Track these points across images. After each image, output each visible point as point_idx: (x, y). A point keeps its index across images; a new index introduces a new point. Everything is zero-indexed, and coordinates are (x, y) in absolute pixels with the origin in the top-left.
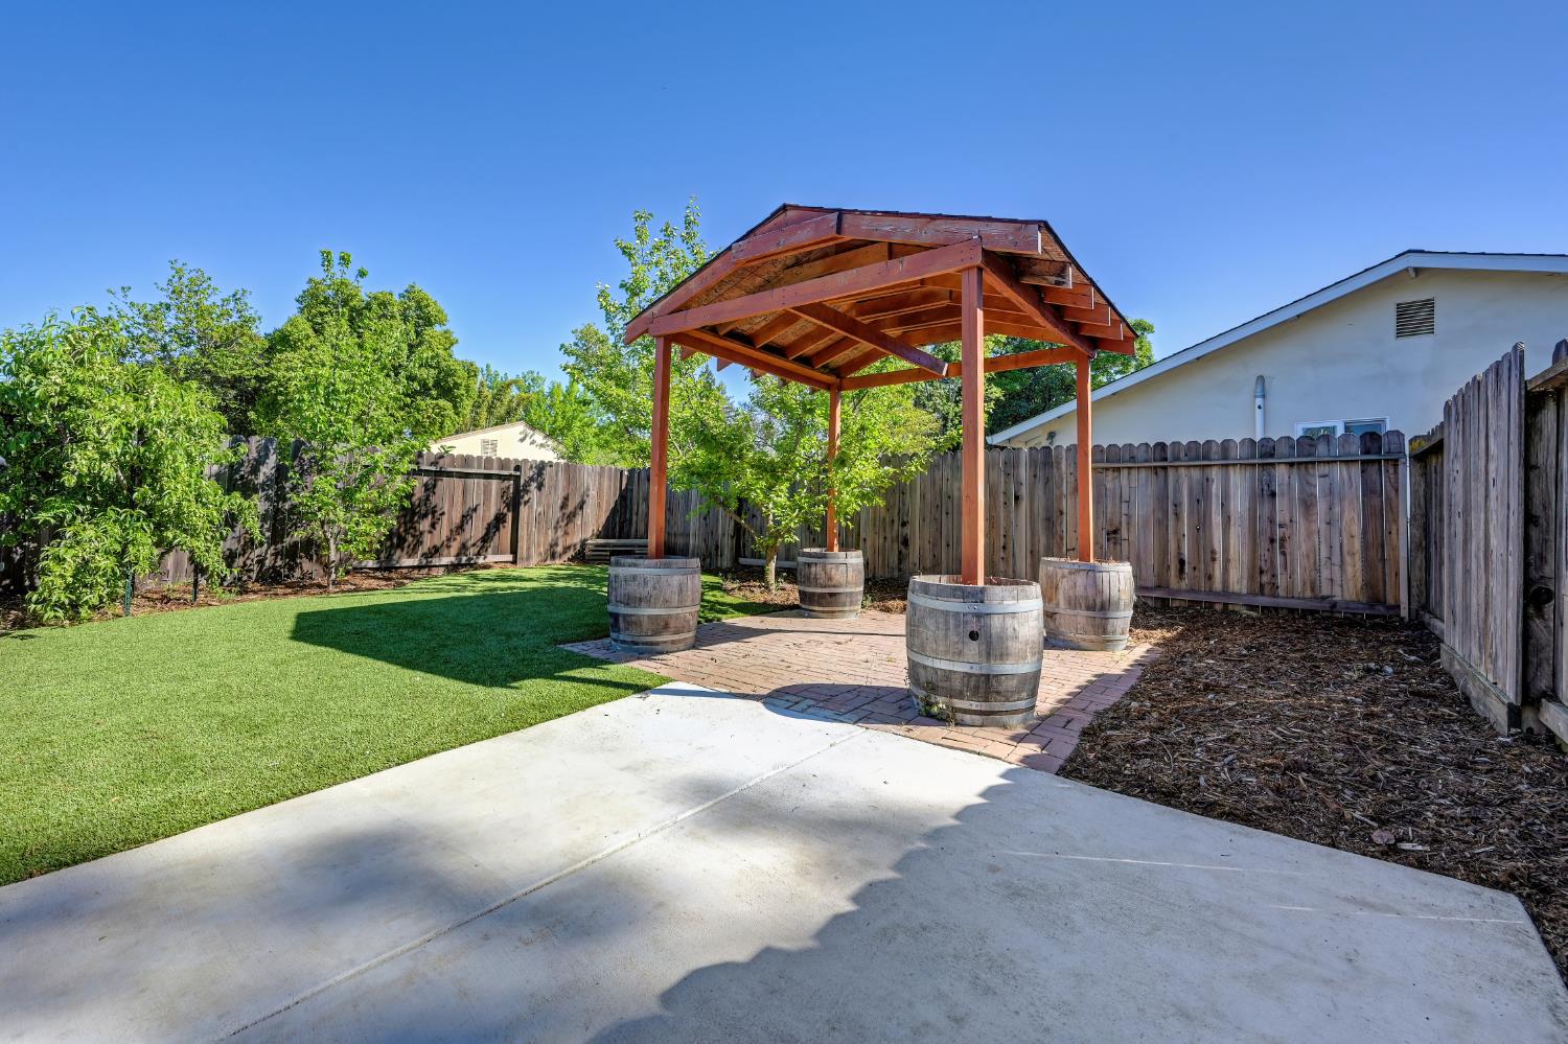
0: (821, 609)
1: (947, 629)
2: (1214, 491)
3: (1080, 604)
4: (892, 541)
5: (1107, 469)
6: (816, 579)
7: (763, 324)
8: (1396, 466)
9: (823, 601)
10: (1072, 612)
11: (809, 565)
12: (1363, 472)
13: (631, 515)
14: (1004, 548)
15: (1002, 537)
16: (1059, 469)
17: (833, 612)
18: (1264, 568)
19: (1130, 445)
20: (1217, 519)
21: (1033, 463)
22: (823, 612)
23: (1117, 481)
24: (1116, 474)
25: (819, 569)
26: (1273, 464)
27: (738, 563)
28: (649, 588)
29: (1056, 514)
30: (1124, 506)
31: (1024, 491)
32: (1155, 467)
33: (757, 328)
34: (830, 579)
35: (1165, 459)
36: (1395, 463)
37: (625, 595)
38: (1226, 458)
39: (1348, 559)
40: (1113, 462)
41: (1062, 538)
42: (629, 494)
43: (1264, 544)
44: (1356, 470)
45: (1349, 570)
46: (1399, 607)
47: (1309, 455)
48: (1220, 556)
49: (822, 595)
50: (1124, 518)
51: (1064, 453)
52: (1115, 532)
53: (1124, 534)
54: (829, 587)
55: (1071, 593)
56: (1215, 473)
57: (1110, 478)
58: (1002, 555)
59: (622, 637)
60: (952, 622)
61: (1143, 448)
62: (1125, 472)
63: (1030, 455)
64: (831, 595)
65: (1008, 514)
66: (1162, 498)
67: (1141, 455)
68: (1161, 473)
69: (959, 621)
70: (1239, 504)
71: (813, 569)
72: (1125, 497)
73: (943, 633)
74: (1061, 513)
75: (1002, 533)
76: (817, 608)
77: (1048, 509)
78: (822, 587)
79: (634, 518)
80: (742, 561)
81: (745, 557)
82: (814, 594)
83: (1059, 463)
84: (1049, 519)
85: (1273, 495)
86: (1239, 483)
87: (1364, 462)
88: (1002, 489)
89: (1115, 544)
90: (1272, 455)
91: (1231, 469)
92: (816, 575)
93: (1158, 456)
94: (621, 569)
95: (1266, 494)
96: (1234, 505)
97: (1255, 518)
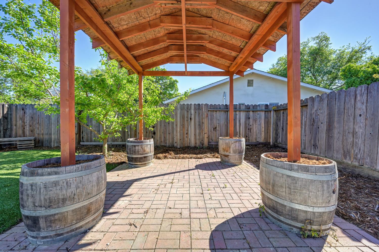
0: (140, 163)
1: (323, 190)
2: (238, 117)
3: (237, 152)
4: (149, 133)
5: (214, 111)
6: (138, 151)
7: (125, 27)
8: (270, 112)
9: (141, 160)
10: (234, 154)
11: (135, 146)
12: (265, 113)
13: (11, 125)
14: (187, 134)
15: (186, 130)
16: (202, 110)
17: (145, 164)
18: (247, 136)
19: (219, 105)
20: (238, 124)
21: (195, 109)
22: (141, 164)
23: (216, 114)
24: (216, 112)
25: (140, 148)
26: (249, 111)
27: (80, 145)
28: (73, 188)
29: (201, 123)
30: (218, 121)
31: (193, 117)
32: (225, 111)
33: (121, 28)
34: (144, 151)
35: (227, 109)
36: (270, 111)
37: (45, 200)
38: (240, 109)
39: (262, 133)
40: (215, 109)
41: (203, 130)
42: (9, 116)
43: (247, 130)
44: (264, 112)
45: (262, 135)
46: (270, 143)
47: (256, 109)
48: (238, 133)
49: (141, 158)
50: (218, 124)
51: (204, 106)
52: (215, 128)
53: (218, 128)
54: (144, 154)
55: (235, 149)
56: (238, 113)
57: (214, 114)
58: (186, 136)
59: (43, 234)
60: (325, 186)
61: (222, 106)
62: (218, 112)
63: (194, 106)
64: (145, 157)
65: (188, 123)
66: (227, 119)
67: (222, 108)
68: (226, 112)
69: (329, 185)
70: (243, 121)
71: (137, 148)
72: (218, 119)
73: (321, 193)
74: (203, 123)
75: (186, 129)
76: (139, 163)
77: (199, 122)
78: (141, 155)
79: (14, 127)
80: (82, 143)
81: (83, 142)
82: (137, 158)
83: (202, 109)
84: (199, 125)
85: (249, 118)
86: (243, 115)
87: (265, 111)
88: (186, 116)
89: (215, 131)
90: (249, 109)
91: (241, 112)
92: (138, 150)
93: (226, 108)
94: (38, 178)
95: (248, 118)
96: (241, 121)
97: (246, 124)
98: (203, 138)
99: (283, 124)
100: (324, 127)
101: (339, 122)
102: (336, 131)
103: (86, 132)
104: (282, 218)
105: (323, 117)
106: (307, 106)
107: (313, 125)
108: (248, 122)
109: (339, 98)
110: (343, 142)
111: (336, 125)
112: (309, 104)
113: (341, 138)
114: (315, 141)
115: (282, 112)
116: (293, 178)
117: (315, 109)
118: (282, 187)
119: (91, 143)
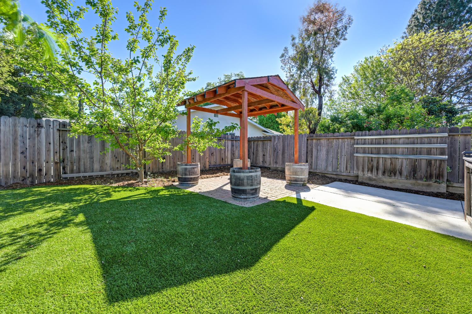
80: (64, 176)
81: (65, 173)
86: (230, 143)
95: (232, 146)
96: (229, 148)
97: (231, 150)
98: (205, 162)
99: (253, 150)
100: (280, 152)
101: (287, 150)
102: (286, 154)
103: (70, 161)
104: (298, 183)
105: (280, 147)
106: (271, 140)
107: (275, 151)
108: (232, 148)
109: (287, 138)
110: (289, 159)
111: (286, 151)
112: (273, 139)
113: (288, 157)
114: (276, 160)
115: (253, 142)
116: (302, 168)
117: (276, 143)
118: (299, 172)
119: (84, 173)
